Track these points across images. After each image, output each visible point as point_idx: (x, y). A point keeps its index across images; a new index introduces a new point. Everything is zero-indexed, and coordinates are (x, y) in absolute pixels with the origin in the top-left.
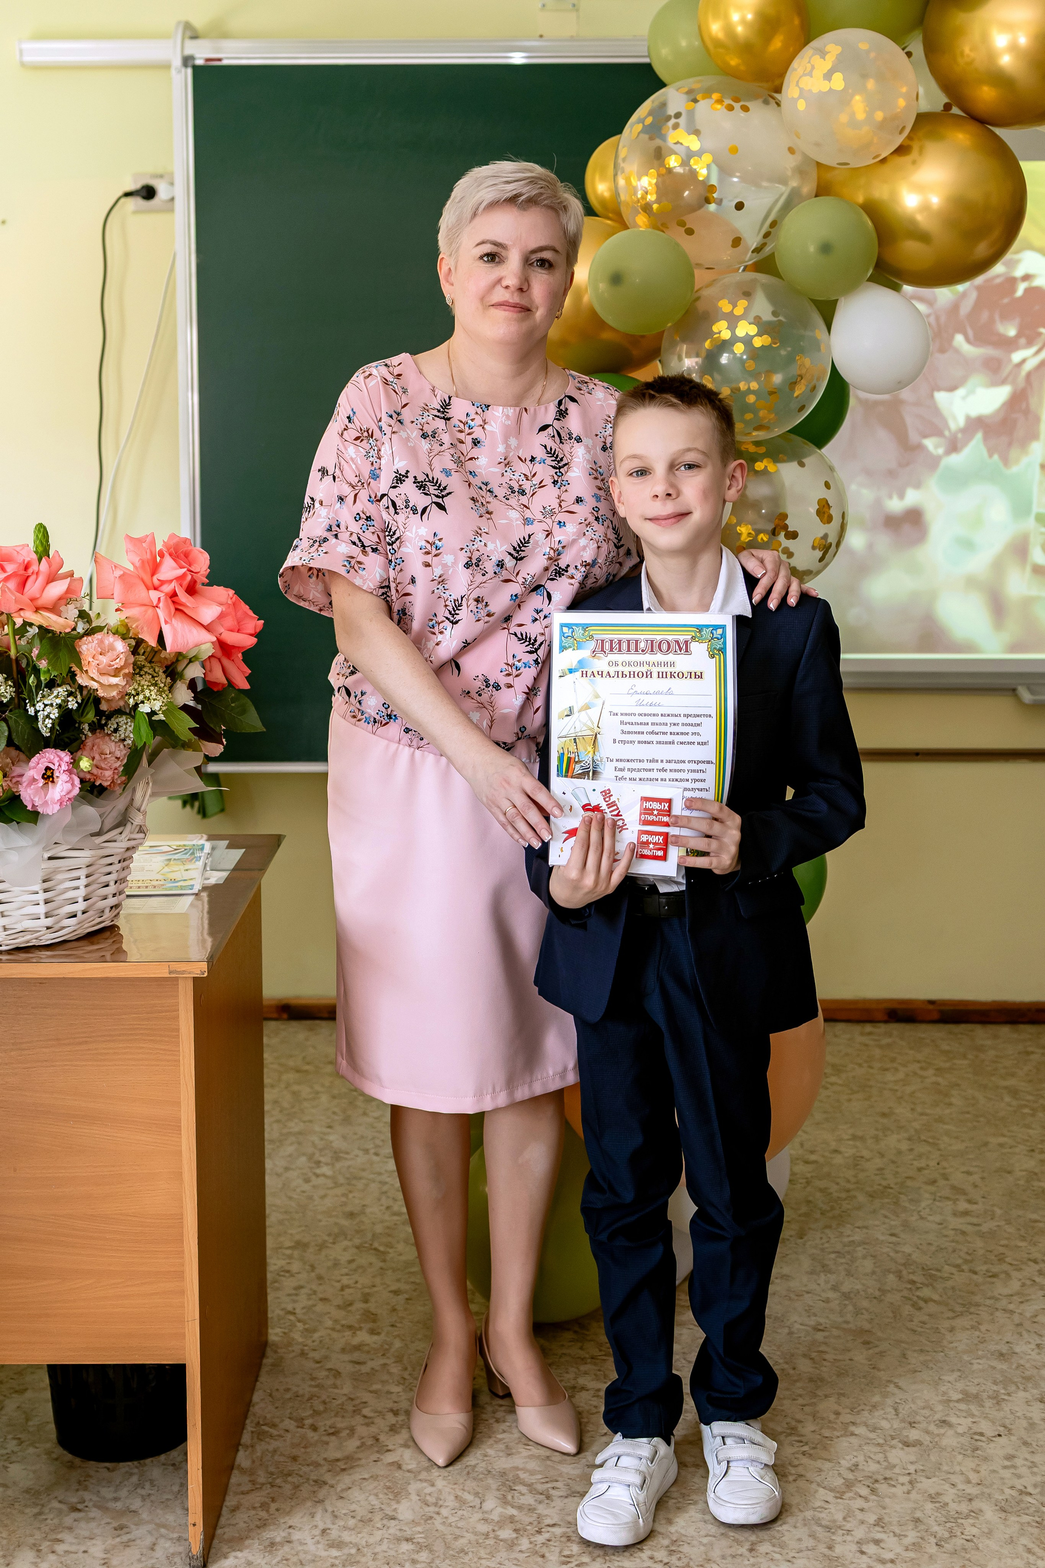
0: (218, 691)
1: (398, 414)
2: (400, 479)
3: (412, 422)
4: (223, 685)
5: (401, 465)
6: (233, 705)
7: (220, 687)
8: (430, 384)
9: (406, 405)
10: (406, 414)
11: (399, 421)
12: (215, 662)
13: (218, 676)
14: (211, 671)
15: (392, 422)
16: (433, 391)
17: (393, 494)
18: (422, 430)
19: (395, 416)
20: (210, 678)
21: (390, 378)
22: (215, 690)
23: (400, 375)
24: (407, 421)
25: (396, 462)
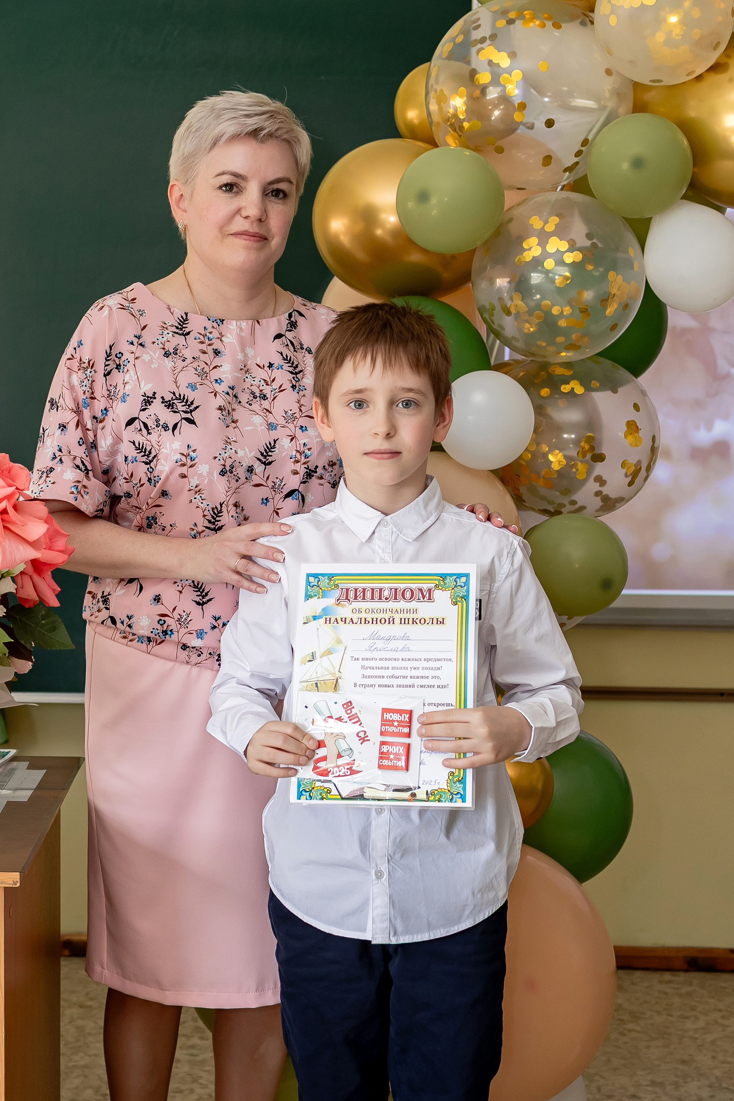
0: (29, 608)
1: (139, 337)
2: (148, 401)
3: (154, 343)
4: (35, 602)
5: (147, 388)
6: (43, 622)
7: (32, 604)
8: (165, 303)
9: (145, 327)
10: (147, 337)
11: (141, 344)
12: (26, 579)
13: (29, 593)
14: (22, 587)
15: (133, 348)
16: (169, 309)
17: (143, 416)
18: (164, 349)
19: (136, 341)
20: (22, 594)
21: (126, 304)
22: (27, 606)
23: (135, 299)
24: (148, 344)
25: (142, 387)
